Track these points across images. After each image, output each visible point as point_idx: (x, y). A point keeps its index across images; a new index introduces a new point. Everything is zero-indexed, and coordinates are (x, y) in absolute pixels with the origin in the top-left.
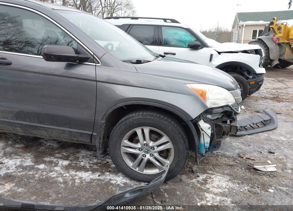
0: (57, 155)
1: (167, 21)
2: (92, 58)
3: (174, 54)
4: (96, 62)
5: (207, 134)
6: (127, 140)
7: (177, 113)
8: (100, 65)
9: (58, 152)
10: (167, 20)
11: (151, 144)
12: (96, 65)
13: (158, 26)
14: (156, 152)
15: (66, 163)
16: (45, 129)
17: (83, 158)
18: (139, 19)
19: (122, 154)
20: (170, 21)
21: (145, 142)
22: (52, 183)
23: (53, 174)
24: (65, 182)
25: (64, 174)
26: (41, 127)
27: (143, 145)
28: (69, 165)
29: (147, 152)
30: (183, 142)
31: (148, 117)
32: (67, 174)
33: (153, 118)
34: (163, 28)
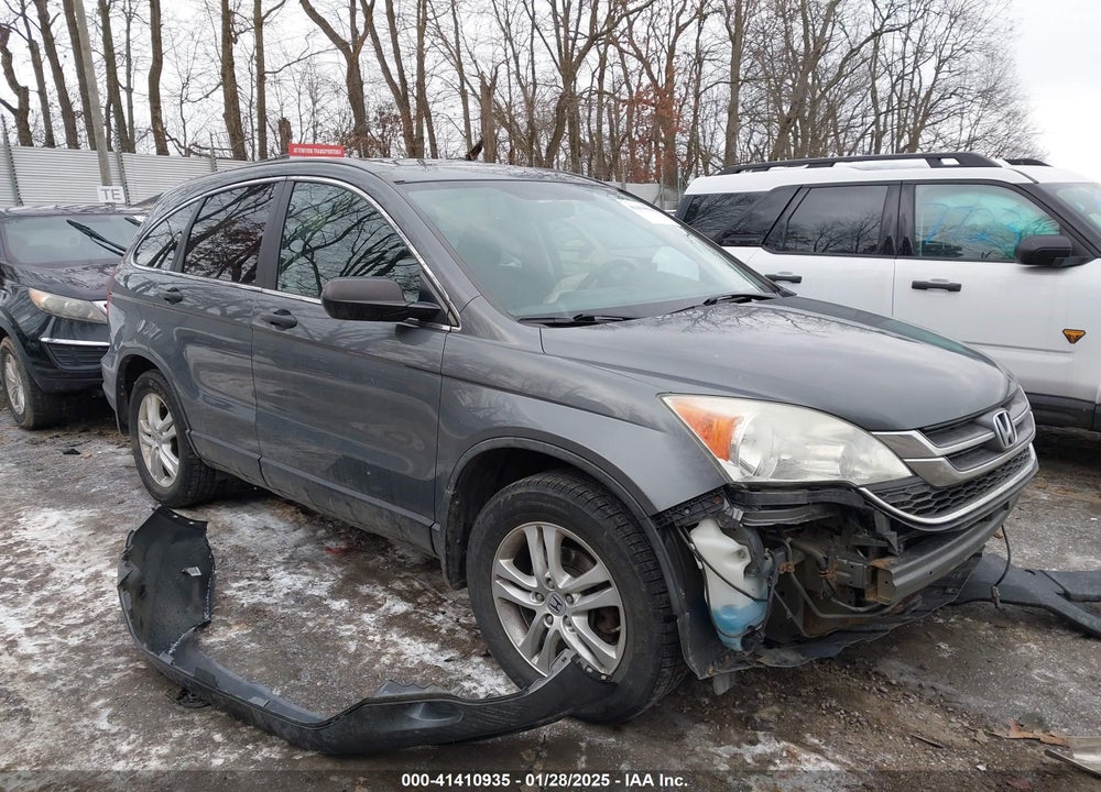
0: (398, 585)
1: (945, 161)
2: (446, 310)
3: (955, 288)
4: (454, 322)
5: (718, 574)
6: (509, 558)
7: (614, 484)
8: (459, 329)
9: (406, 577)
10: (943, 160)
11: (564, 581)
12: (450, 331)
13: (901, 183)
14: (576, 613)
15: (400, 607)
16: (349, 501)
17: (454, 604)
18: (837, 164)
19: (497, 603)
20: (953, 162)
21: (547, 575)
22: (327, 649)
23: (347, 630)
24: (357, 656)
25: (371, 634)
26: (339, 492)
27: (543, 582)
28: (405, 615)
29: (556, 608)
30: (644, 590)
31: (550, 492)
32: (378, 638)
33: (560, 496)
34: (919, 189)
